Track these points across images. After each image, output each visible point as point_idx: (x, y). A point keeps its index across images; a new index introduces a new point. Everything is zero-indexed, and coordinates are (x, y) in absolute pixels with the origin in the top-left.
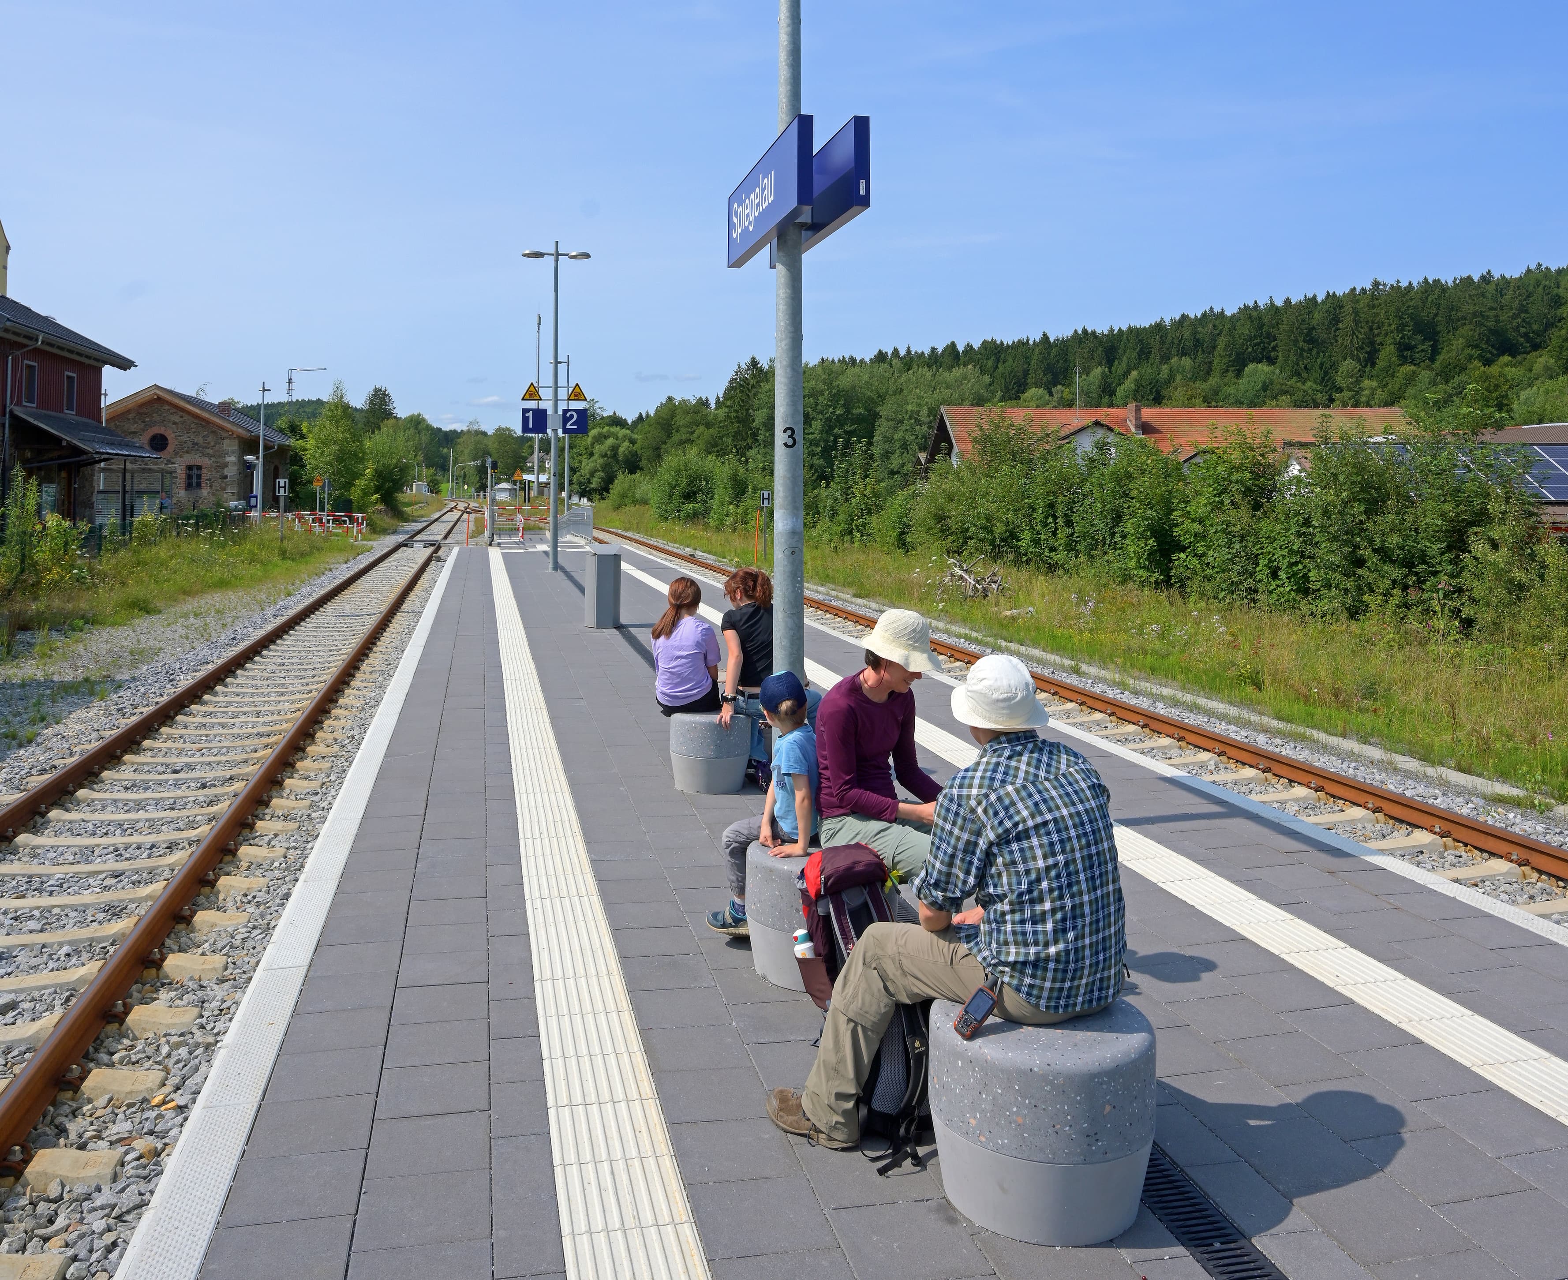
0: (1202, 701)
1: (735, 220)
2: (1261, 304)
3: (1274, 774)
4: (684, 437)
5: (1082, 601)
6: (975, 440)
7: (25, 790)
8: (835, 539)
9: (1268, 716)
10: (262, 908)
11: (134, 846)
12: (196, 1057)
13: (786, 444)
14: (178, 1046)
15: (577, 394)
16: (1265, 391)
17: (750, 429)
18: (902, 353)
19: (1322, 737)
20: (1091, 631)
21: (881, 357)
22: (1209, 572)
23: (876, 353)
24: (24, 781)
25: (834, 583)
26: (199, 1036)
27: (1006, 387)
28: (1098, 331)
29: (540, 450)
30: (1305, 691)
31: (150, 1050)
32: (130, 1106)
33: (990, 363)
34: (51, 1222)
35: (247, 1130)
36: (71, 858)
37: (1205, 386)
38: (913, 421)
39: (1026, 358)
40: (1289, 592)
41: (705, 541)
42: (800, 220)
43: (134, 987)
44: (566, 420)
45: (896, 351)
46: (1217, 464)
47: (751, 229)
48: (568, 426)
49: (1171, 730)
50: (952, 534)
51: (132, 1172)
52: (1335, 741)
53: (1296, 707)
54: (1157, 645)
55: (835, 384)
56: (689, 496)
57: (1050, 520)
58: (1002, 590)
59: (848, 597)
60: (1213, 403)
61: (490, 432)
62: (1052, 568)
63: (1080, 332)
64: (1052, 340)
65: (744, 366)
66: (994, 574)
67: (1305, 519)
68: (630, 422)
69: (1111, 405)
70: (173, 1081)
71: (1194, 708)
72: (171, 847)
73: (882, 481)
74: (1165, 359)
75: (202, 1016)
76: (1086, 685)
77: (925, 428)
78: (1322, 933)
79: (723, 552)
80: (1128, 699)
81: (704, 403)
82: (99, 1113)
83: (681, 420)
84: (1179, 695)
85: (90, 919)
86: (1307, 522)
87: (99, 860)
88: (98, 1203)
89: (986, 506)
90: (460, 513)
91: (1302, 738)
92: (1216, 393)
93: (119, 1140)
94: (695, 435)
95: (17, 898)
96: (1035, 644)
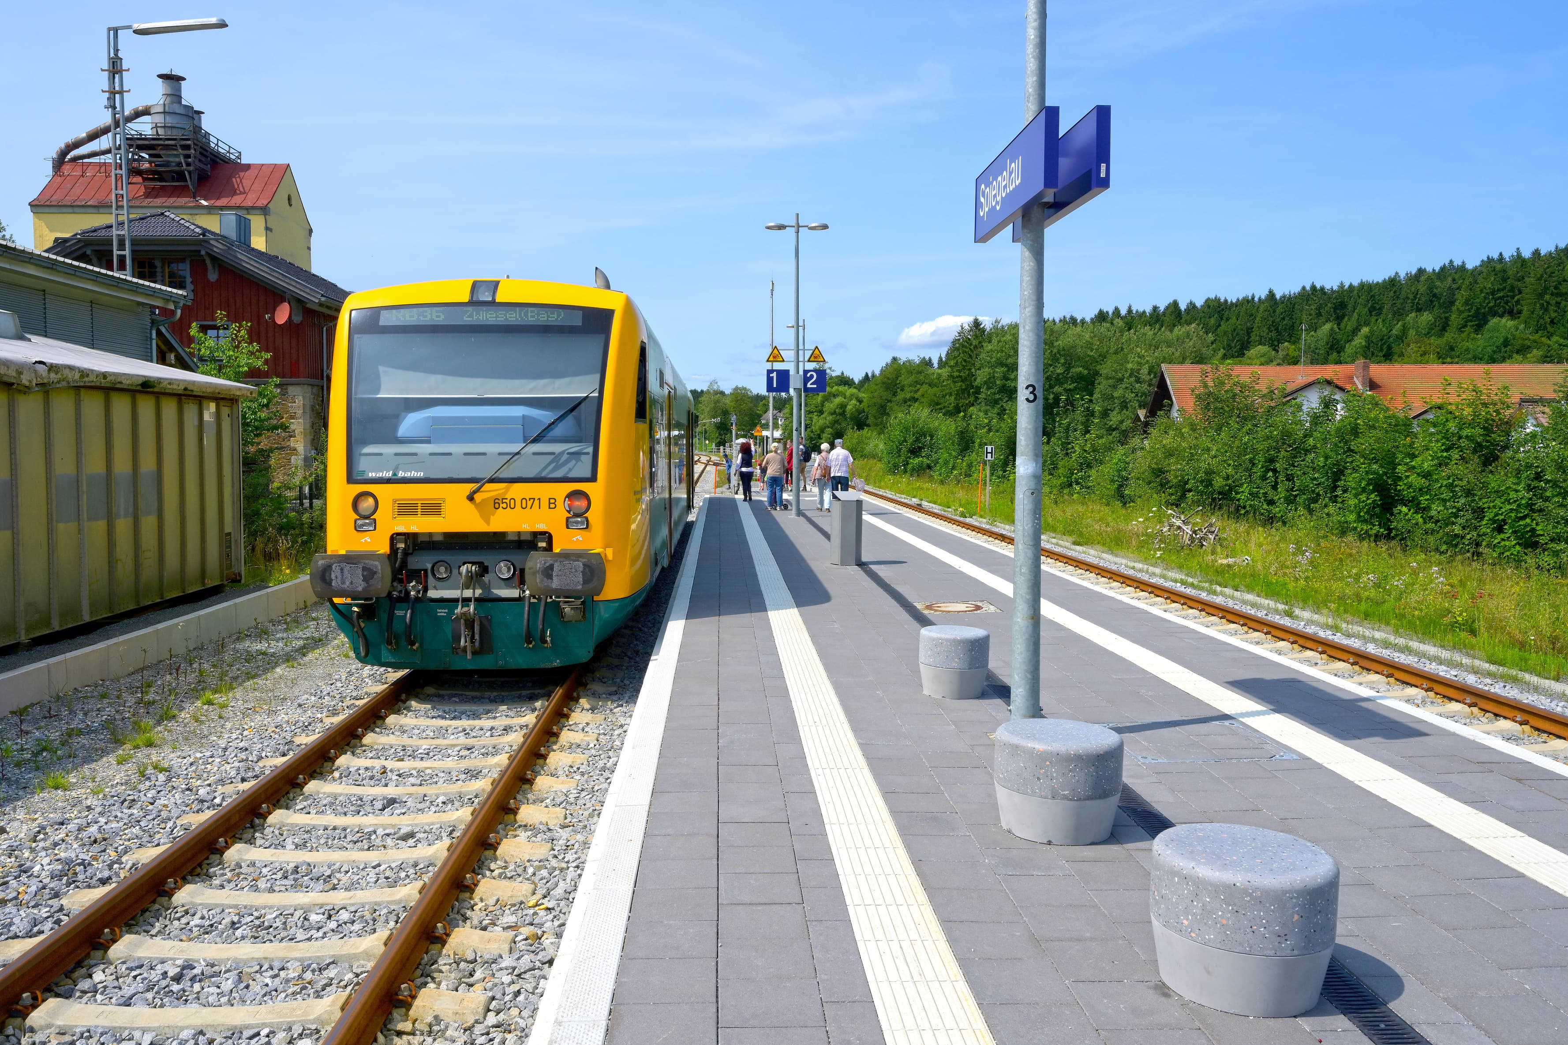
0: (1415, 645)
1: (982, 199)
2: (1507, 256)
3: (1480, 709)
4: (908, 396)
5: (1299, 551)
6: (1199, 397)
7: (386, 683)
8: (1055, 491)
9: (1480, 660)
10: (586, 776)
11: (477, 728)
12: (555, 877)
13: (1027, 400)
14: (539, 868)
15: (817, 356)
16: (1505, 346)
17: (972, 387)
18: (1123, 312)
19: (1535, 679)
20: (1307, 579)
21: (1102, 317)
22: (1431, 525)
23: (1096, 312)
24: (384, 677)
25: (1054, 531)
26: (554, 863)
27: (1229, 345)
28: (1328, 287)
29: (775, 408)
30: (1520, 637)
31: (520, 870)
32: (514, 905)
33: (1212, 321)
34: (471, 975)
35: (629, 904)
36: (432, 734)
37: (1442, 341)
38: (1133, 379)
39: (1251, 315)
40: (1514, 546)
41: (930, 492)
42: (1045, 200)
43: (500, 826)
44: (806, 380)
45: (1117, 311)
46: (1447, 420)
47: (998, 208)
48: (809, 386)
49: (1380, 668)
50: (1170, 488)
51: (524, 947)
52: (1547, 683)
53: (1510, 652)
54: (1372, 593)
55: (1056, 344)
56: (915, 452)
57: (1270, 474)
58: (1219, 541)
59: (1067, 544)
60: (1449, 360)
61: (727, 392)
62: (1270, 520)
63: (1308, 288)
64: (1278, 297)
65: (967, 327)
66: (1211, 525)
67: (1537, 473)
68: (856, 381)
69: (1339, 362)
70: (541, 892)
71: (1407, 650)
72: (507, 729)
73: (1102, 437)
74: (1399, 314)
75: (554, 850)
76: (1300, 626)
77: (1145, 387)
78: (1503, 825)
79: (948, 502)
80: (1338, 639)
81: (928, 363)
82: (491, 909)
83: (905, 380)
84: (1392, 638)
85: (455, 778)
86: (1538, 477)
87: (452, 737)
88: (503, 965)
89: (1206, 462)
90: (703, 466)
91: (1515, 680)
92: (1452, 349)
93: (510, 927)
94: (919, 393)
95: (398, 760)
96: (1250, 589)
